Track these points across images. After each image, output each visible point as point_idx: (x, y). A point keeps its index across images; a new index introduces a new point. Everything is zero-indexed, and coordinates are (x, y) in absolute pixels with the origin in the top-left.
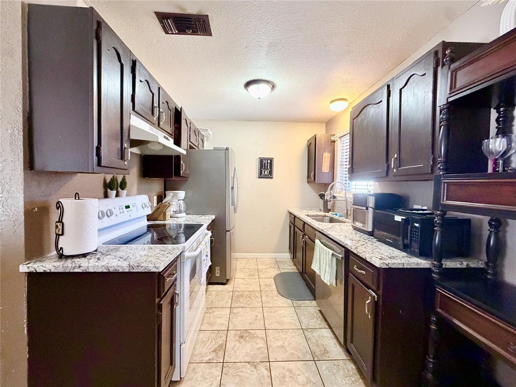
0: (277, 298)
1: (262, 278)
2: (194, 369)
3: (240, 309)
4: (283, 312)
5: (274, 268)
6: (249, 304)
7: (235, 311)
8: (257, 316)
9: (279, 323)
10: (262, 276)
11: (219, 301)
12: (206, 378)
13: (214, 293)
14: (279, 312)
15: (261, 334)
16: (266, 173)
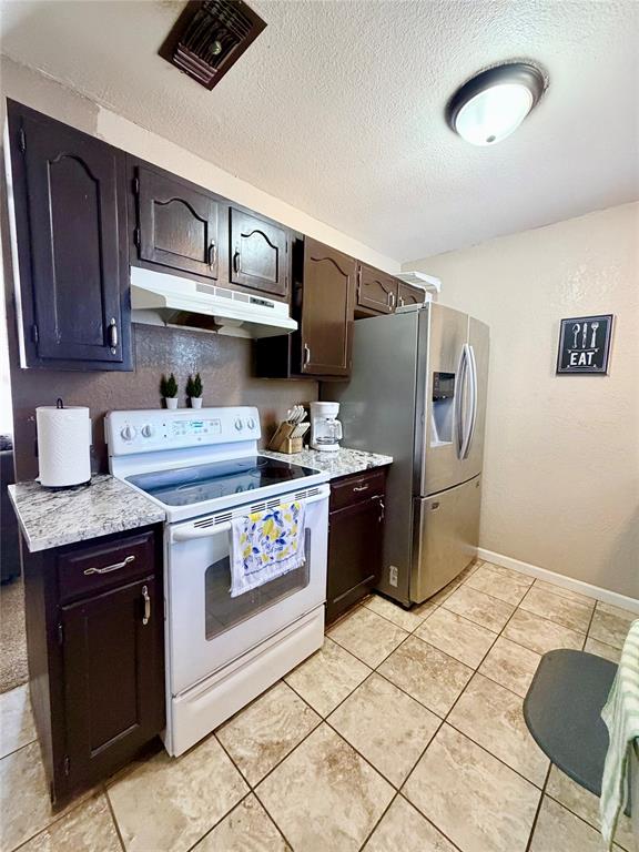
0: (505, 722)
1: (507, 638)
2: (207, 755)
3: (388, 689)
4: (490, 778)
5: (569, 626)
6: (417, 690)
7: (377, 684)
8: (409, 735)
9: (451, 807)
10: (513, 632)
11: (365, 640)
12: (201, 797)
13: (373, 616)
14: (478, 770)
15: (381, 793)
16: (582, 359)
